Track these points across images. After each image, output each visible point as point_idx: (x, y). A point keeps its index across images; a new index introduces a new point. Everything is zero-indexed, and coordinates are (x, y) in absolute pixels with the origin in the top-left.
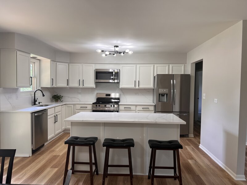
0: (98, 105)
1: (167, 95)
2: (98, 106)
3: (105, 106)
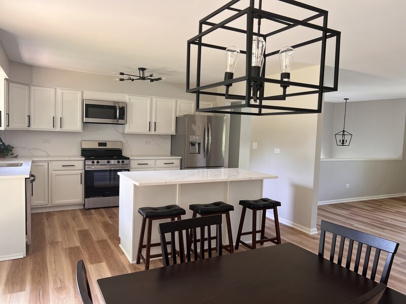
0: (95, 161)
1: (199, 144)
2: (95, 163)
3: (108, 162)
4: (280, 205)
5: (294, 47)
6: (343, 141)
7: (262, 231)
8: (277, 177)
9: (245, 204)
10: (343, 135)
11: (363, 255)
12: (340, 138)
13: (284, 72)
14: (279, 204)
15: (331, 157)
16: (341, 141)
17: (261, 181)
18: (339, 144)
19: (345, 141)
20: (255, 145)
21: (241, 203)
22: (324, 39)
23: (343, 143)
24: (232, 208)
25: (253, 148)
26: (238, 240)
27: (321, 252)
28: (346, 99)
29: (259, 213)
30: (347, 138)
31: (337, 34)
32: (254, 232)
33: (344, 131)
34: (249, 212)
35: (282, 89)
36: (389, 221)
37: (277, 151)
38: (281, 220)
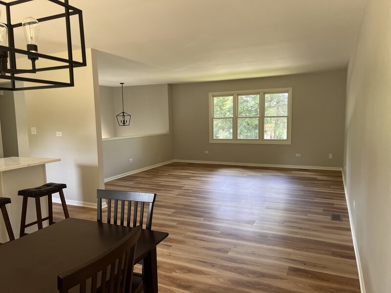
4: (66, 187)
5: (40, 20)
6: (124, 121)
7: (50, 218)
8: (59, 160)
9: (25, 194)
10: (124, 116)
11: (139, 214)
12: (121, 118)
13: (30, 43)
14: (64, 186)
15: (116, 136)
16: (123, 121)
17: (43, 166)
18: (120, 124)
19: (125, 121)
20: (34, 131)
21: (21, 193)
22: (67, 15)
23: (124, 123)
24: (8, 201)
25: (32, 133)
26: (22, 233)
27: (99, 218)
28: (122, 84)
29: (43, 200)
30: (127, 118)
31: (79, 12)
32: (40, 221)
33: (123, 112)
34: (31, 201)
35: (30, 61)
36: (163, 183)
37: (59, 134)
38: (68, 202)
